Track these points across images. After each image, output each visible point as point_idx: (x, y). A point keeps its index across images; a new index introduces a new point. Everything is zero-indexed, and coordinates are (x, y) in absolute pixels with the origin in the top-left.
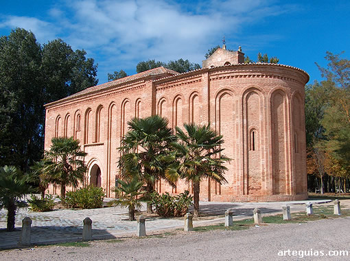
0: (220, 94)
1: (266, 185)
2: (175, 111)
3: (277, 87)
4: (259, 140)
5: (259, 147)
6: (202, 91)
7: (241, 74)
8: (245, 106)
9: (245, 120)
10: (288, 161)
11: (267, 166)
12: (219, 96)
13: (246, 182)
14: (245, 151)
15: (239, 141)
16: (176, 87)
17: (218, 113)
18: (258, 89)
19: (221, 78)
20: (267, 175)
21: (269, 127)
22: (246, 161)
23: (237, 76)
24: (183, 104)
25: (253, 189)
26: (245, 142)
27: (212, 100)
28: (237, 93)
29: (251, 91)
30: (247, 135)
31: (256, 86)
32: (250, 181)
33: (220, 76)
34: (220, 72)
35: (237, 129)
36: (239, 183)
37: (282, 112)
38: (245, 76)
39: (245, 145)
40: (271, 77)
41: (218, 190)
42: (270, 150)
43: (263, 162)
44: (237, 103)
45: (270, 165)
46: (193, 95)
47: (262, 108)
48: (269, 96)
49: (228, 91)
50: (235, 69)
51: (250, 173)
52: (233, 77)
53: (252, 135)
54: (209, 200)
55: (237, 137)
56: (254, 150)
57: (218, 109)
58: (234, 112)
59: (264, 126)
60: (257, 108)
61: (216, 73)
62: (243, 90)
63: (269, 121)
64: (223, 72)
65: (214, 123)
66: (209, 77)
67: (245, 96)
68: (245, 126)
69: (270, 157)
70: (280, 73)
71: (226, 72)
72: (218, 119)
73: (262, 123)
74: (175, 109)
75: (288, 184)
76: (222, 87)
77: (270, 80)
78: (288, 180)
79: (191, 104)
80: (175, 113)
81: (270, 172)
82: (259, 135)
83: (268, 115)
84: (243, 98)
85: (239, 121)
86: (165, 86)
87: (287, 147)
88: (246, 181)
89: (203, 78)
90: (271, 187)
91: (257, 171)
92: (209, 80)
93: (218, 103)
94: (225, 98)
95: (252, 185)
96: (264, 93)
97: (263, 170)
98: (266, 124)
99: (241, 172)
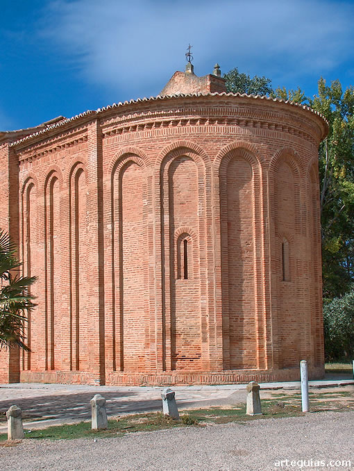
0: (121, 165)
1: (211, 349)
2: (48, 204)
3: (236, 142)
4: (195, 257)
5: (196, 271)
6: (89, 160)
7: (158, 120)
8: (166, 187)
9: (167, 217)
10: (259, 299)
11: (211, 310)
12: (118, 169)
13: (168, 344)
14: (167, 280)
15: (154, 261)
16: (50, 156)
17: (116, 205)
18: (192, 151)
19: (121, 130)
20: (212, 329)
21: (215, 229)
22: (168, 301)
23: (150, 125)
24: (61, 189)
25: (183, 358)
26: (167, 262)
27: (106, 178)
28: (150, 160)
29: (179, 154)
30: (171, 246)
31: (189, 143)
32: (179, 341)
33: (119, 127)
34: (118, 119)
35: (151, 236)
36: (155, 348)
37: (248, 197)
38: (167, 124)
39: (167, 269)
40: (221, 122)
41: (118, 361)
42: (216, 276)
43: (203, 302)
44: (150, 182)
45: (217, 308)
46: (76, 170)
47: (201, 190)
48: (216, 163)
49: (133, 158)
50: (146, 110)
51: (179, 326)
52: (142, 126)
53: (182, 247)
54: (103, 383)
55: (151, 253)
56: (186, 277)
57: (116, 195)
58: (145, 202)
59: (205, 226)
60: (192, 189)
61: (112, 121)
62: (161, 154)
63: (215, 215)
64: (124, 118)
65: (109, 226)
66: (99, 130)
67: (167, 167)
68: (167, 228)
69: (218, 292)
70: (243, 114)
71: (130, 117)
72: (116, 217)
73: (201, 220)
74: (48, 201)
75: (261, 347)
76: (123, 149)
77: (219, 129)
78: (261, 338)
79: (73, 188)
80: (48, 209)
81: (217, 321)
82: (195, 246)
83: (213, 204)
84: (162, 170)
85: (153, 218)
86: (33, 154)
87: (258, 270)
88: (168, 342)
89: (89, 132)
90: (219, 353)
91: (192, 322)
92: (100, 137)
93: (116, 183)
94: (131, 172)
95: (181, 349)
96: (205, 158)
97: (204, 320)
98: (209, 224)
99: (157, 325)
